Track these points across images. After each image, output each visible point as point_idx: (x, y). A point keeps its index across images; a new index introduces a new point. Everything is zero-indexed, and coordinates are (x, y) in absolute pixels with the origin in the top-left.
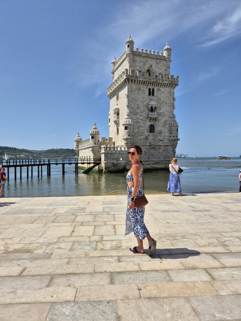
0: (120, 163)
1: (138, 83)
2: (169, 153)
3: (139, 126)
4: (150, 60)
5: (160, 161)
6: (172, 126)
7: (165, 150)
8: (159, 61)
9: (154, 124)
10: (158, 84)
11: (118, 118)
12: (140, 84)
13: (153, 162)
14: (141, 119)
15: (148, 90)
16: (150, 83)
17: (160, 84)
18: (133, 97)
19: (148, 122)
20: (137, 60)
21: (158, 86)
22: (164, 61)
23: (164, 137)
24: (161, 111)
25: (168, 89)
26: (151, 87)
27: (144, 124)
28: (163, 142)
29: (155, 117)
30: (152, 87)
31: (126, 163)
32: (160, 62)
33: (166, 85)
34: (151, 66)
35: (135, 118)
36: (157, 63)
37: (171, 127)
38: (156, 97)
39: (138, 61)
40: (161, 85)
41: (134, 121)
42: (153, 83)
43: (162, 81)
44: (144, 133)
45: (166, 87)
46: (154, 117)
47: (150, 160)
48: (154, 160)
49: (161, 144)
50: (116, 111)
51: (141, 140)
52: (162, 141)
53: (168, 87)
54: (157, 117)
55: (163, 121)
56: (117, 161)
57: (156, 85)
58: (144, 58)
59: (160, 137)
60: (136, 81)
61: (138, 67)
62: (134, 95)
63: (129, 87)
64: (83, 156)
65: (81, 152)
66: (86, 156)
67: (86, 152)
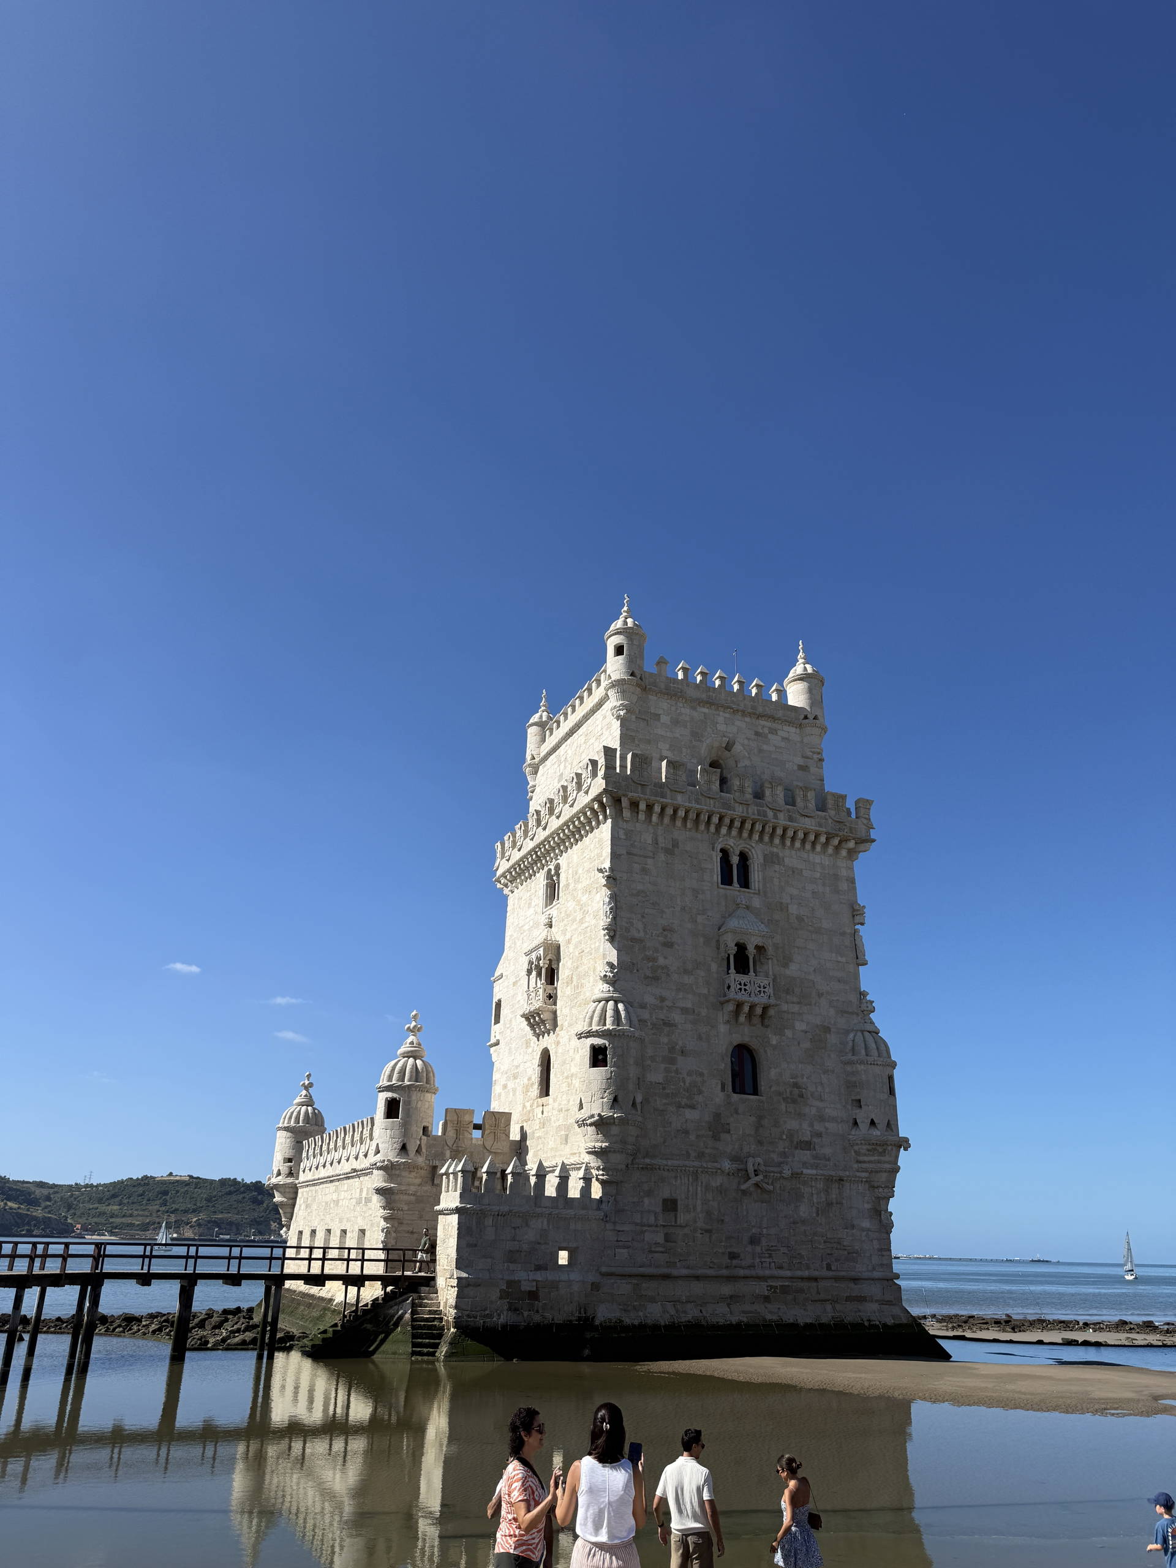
0: (554, 1285)
1: (667, 820)
2: (853, 1227)
3: (672, 1049)
4: (722, 717)
5: (802, 1279)
6: (862, 1063)
7: (830, 1204)
8: (768, 724)
9: (754, 1044)
10: (769, 833)
11: (550, 997)
12: (679, 823)
13: (764, 1285)
14: (685, 1011)
15: (717, 857)
16: (727, 821)
17: (779, 831)
18: (640, 887)
19: (723, 1028)
20: (661, 712)
21: (766, 838)
22: (792, 730)
23: (818, 1127)
24: (793, 970)
25: (820, 859)
26: (731, 842)
27: (700, 1038)
28: (816, 1157)
29: (762, 999)
30: (735, 845)
31: (595, 1287)
32: (773, 731)
33: (810, 840)
34: (728, 747)
35: (649, 999)
36: (757, 734)
37: (850, 1063)
38: (759, 894)
39: (665, 719)
40: (783, 836)
41: (646, 1015)
42: (743, 823)
43: (791, 819)
44: (700, 1092)
45: (808, 846)
46: (754, 999)
47: (742, 1272)
48: (767, 1272)
49: (805, 1164)
50: (539, 959)
51: (686, 1132)
52: (807, 1145)
53: (818, 848)
54: (772, 1001)
55: (804, 1027)
56: (538, 1268)
57: (756, 836)
58: (694, 708)
59: (792, 1124)
60: (657, 808)
61: (668, 746)
62: (647, 878)
63: (621, 832)
64: (316, 1231)
65: (306, 1200)
66: (336, 1228)
67: (340, 1203)
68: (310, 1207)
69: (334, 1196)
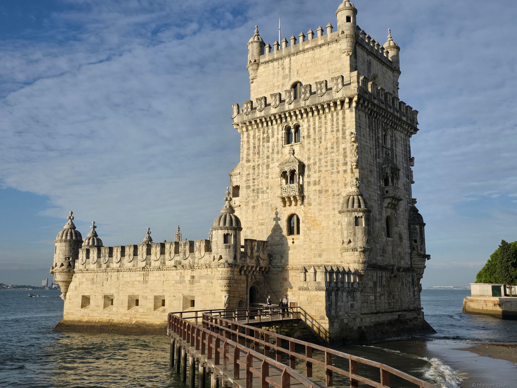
4: (375, 62)
6: (417, 224)
7: (408, 281)
8: (385, 68)
9: (391, 217)
10: (395, 122)
11: (299, 189)
12: (373, 113)
13: (397, 314)
15: (381, 132)
18: (363, 143)
19: (384, 209)
20: (359, 55)
21: (393, 124)
22: (391, 73)
23: (405, 250)
25: (403, 136)
26: (384, 125)
27: (379, 214)
28: (405, 263)
29: (398, 197)
32: (387, 72)
36: (383, 73)
38: (390, 150)
40: (398, 124)
43: (401, 116)
44: (380, 237)
45: (402, 129)
49: (403, 266)
52: (403, 258)
53: (404, 131)
58: (367, 54)
59: (400, 250)
60: (369, 105)
62: (364, 138)
63: (358, 115)
64: (112, 296)
65: (91, 279)
66: (146, 295)
67: (149, 282)
68: (100, 283)
69: (138, 279)
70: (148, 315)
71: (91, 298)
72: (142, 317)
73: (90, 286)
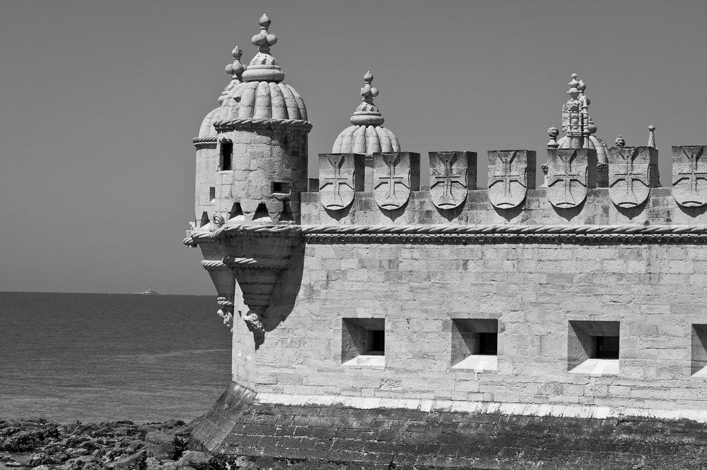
64: (494, 322)
65: (385, 264)
66: (652, 321)
67: (666, 279)
68: (428, 278)
69: (616, 266)
70: (667, 389)
71: (388, 327)
72: (636, 393)
73: (383, 288)
